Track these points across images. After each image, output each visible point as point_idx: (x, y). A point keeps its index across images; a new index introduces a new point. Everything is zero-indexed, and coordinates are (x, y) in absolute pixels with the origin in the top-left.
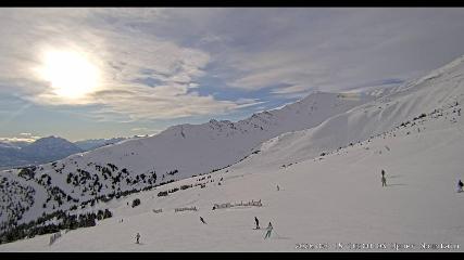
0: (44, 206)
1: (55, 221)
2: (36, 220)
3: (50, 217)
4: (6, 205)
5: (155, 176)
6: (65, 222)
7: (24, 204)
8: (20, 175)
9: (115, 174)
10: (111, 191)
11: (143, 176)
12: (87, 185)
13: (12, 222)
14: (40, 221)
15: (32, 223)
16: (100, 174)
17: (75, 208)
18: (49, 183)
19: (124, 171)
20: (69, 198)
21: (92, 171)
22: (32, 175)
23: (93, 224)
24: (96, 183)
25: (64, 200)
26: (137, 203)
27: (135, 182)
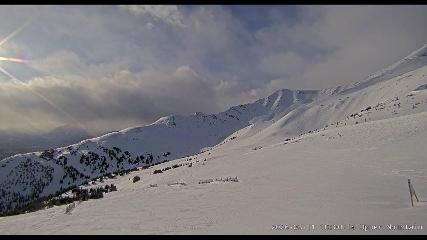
0: (61, 182)
1: (70, 194)
2: (54, 193)
3: (66, 191)
4: (29, 181)
5: (151, 157)
6: (78, 195)
7: (45, 180)
8: (41, 157)
9: (119, 156)
10: (115, 169)
11: (142, 158)
12: (96, 164)
13: (34, 195)
14: (58, 194)
15: (51, 196)
16: (107, 155)
17: (87, 183)
18: (65, 163)
19: (127, 153)
20: (82, 176)
21: (101, 153)
22: (51, 157)
23: (101, 196)
24: (104, 163)
25: (78, 177)
26: (137, 179)
27: (135, 162)
